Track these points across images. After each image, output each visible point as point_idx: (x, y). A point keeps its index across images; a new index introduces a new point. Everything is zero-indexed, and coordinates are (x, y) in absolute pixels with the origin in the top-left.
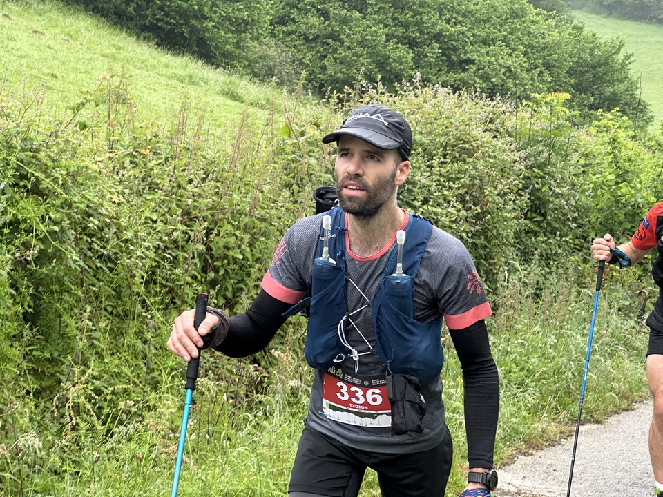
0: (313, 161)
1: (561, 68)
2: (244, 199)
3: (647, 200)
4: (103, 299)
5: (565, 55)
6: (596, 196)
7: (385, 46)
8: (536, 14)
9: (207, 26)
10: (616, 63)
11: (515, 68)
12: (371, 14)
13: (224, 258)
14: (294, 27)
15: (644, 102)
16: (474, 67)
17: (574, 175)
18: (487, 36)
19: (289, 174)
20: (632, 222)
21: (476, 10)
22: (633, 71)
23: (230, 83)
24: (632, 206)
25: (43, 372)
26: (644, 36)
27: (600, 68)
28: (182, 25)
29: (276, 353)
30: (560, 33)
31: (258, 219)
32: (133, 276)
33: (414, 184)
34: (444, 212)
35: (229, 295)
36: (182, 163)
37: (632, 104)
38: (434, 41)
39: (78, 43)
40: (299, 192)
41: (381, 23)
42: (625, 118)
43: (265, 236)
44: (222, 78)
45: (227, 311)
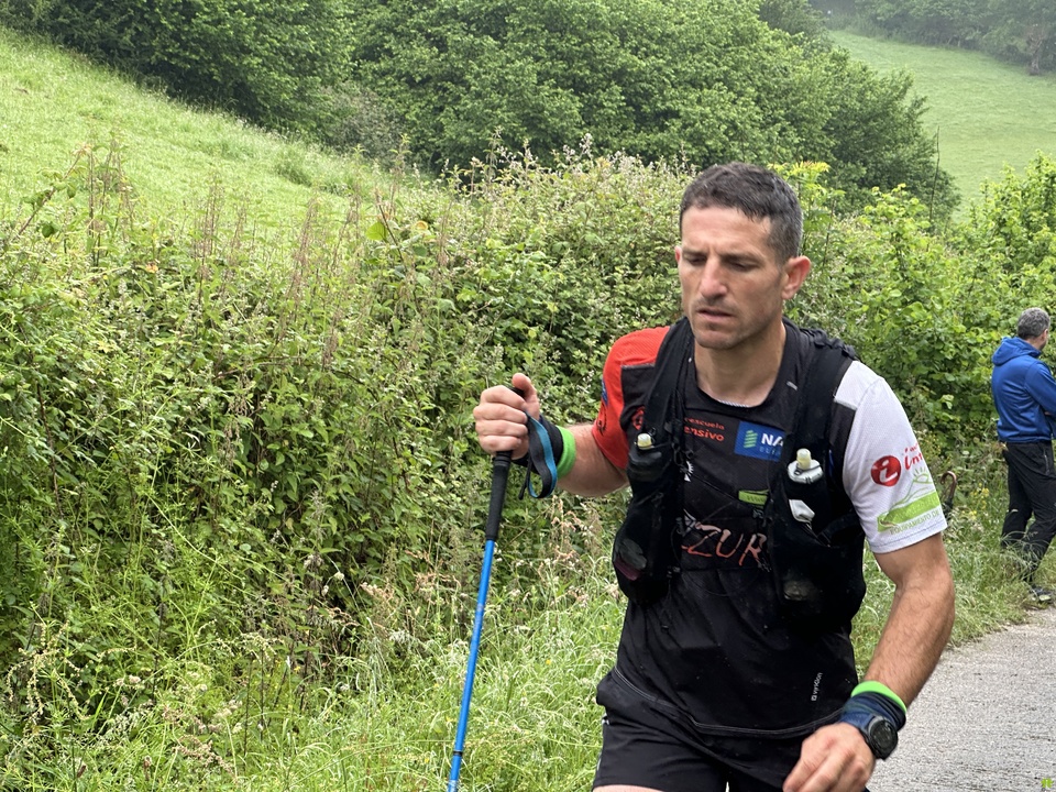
0: (422, 278)
1: (814, 123)
2: (315, 343)
3: (951, 329)
4: (87, 510)
5: (819, 101)
6: (872, 324)
7: (537, 92)
8: (773, 38)
9: (249, 64)
10: (900, 113)
11: (741, 123)
12: (513, 41)
13: (284, 438)
14: (391, 63)
15: (945, 173)
16: (679, 123)
17: (838, 291)
18: (697, 72)
19: (384, 301)
20: (929, 364)
21: (680, 33)
22: (927, 124)
23: (289, 154)
24: (928, 339)
26: (943, 69)
27: (874, 121)
28: (209, 62)
29: (370, 589)
30: (811, 67)
31: (336, 373)
32: (136, 471)
33: (585, 311)
35: (293, 496)
36: (212, 286)
37: (925, 178)
38: (613, 83)
39: (42, 94)
40: (401, 328)
41: (529, 55)
42: (915, 200)
43: (348, 401)
44: (277, 148)
45: (289, 523)
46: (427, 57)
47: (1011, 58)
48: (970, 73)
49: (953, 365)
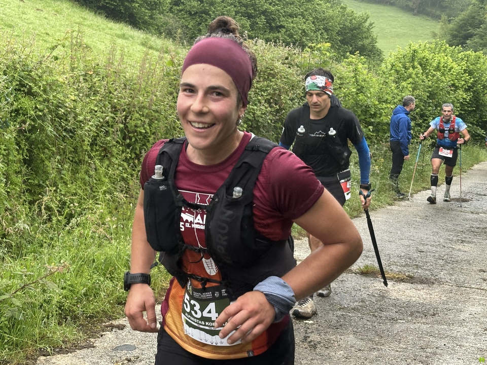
1: (333, 31)
2: (146, 100)
4: (68, 153)
5: (336, 23)
6: (345, 101)
7: (235, 18)
10: (365, 28)
11: (307, 30)
13: (135, 132)
14: (183, 7)
15: (380, 50)
16: (284, 30)
18: (292, 12)
19: (172, 87)
20: (365, 115)
23: (146, 38)
24: (366, 106)
25: (35, 192)
27: (355, 31)
28: (120, 5)
30: (333, 11)
31: (154, 111)
32: (84, 141)
34: (258, 108)
35: (138, 152)
36: (112, 80)
38: (262, 15)
44: (142, 36)
45: (136, 161)
46: (196, 5)
47: (407, 9)
48: (392, 14)
49: (374, 116)
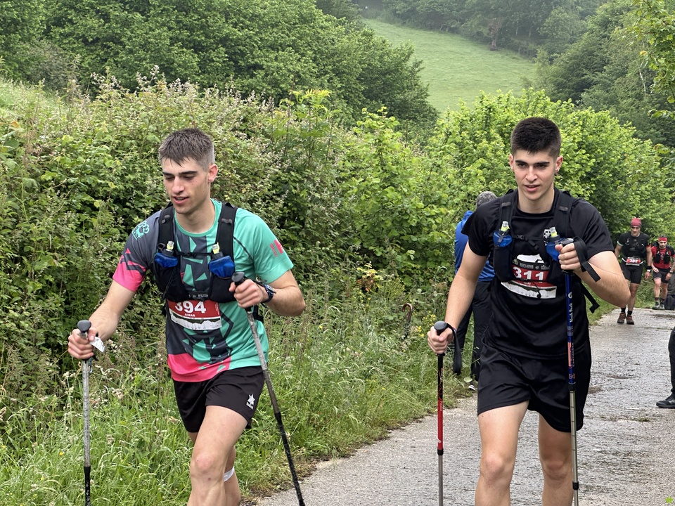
1: (351, 75)
3: (414, 205)
6: (360, 202)
8: (326, 21)
10: (406, 70)
11: (303, 73)
12: (153, 17)
16: (263, 73)
17: (337, 179)
18: (275, 40)
20: (400, 229)
21: (265, 14)
22: (424, 78)
24: (400, 212)
26: (437, 45)
27: (389, 75)
30: (349, 39)
33: (144, 189)
38: (220, 45)
41: (165, 26)
42: (393, 118)
47: (480, 39)
